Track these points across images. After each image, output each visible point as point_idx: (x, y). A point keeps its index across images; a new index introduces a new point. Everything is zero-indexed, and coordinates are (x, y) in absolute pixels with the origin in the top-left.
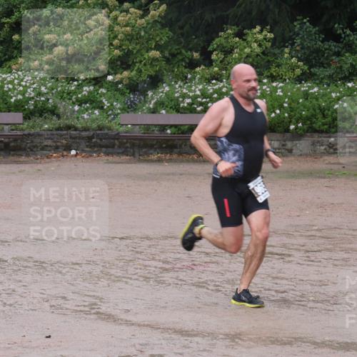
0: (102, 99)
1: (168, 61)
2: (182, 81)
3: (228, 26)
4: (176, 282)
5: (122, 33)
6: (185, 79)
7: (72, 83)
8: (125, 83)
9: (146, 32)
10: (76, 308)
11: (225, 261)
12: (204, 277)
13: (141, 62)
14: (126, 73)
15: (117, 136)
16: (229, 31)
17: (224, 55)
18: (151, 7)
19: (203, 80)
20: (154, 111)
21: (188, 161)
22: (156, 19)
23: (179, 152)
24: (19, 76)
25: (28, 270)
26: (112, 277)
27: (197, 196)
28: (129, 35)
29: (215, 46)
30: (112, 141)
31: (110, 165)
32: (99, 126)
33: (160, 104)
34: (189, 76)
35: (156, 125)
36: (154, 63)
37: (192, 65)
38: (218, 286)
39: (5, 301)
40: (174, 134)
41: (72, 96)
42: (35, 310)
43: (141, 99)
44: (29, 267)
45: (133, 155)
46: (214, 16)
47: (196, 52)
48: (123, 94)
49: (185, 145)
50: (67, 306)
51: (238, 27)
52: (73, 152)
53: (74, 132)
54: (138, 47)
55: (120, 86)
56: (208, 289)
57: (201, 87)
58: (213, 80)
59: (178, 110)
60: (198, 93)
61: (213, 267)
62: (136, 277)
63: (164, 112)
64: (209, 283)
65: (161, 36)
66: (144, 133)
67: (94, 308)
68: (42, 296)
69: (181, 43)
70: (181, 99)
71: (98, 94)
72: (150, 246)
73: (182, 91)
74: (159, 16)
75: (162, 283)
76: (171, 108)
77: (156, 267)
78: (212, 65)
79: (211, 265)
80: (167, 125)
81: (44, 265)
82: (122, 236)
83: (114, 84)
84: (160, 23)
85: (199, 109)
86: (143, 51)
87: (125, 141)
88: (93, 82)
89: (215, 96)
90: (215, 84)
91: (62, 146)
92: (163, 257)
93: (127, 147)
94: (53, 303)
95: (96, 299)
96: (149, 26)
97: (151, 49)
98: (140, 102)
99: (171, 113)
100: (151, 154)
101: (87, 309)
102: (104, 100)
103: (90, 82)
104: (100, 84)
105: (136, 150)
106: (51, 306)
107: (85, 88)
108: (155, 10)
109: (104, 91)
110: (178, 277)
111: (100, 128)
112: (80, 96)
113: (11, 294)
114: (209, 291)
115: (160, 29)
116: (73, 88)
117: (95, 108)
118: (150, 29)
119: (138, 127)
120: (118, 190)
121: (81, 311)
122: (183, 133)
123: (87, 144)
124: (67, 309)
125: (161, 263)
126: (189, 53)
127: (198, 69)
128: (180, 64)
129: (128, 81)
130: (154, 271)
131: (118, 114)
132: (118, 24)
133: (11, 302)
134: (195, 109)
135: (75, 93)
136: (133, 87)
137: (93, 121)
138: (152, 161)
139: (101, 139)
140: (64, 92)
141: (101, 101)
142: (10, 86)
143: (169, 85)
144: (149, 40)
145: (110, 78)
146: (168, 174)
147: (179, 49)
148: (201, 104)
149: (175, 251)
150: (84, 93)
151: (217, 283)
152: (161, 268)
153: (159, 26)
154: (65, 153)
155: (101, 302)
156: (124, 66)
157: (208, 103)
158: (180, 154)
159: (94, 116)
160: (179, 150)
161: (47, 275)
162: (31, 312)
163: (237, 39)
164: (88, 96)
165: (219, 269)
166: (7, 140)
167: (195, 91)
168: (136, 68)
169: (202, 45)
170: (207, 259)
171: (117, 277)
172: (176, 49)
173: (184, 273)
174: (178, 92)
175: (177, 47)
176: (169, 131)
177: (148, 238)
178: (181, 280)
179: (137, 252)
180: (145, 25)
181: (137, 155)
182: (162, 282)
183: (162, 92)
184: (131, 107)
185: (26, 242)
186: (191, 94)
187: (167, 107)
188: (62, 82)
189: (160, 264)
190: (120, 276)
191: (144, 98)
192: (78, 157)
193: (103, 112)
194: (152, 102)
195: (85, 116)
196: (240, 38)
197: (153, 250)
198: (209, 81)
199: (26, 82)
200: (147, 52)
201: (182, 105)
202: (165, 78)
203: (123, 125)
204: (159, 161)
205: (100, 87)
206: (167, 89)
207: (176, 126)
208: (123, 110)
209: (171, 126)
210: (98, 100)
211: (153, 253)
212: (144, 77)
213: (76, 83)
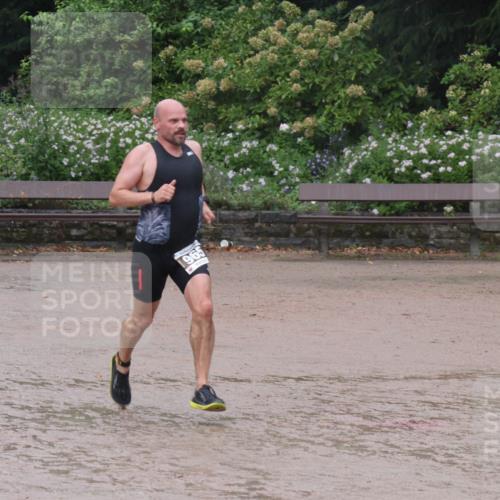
0: (270, 160)
1: (376, 100)
2: (399, 131)
3: (475, 45)
4: (385, 448)
5: (306, 57)
6: (402, 129)
7: (225, 136)
8: (307, 135)
9: (341, 56)
10: (227, 489)
11: (463, 416)
12: (429, 442)
13: (333, 102)
14: (309, 121)
15: (294, 219)
16: (477, 53)
17: (467, 90)
18: (352, 15)
19: (433, 129)
20: (353, 179)
21: (405, 258)
22: (358, 34)
23: (392, 243)
24: (142, 124)
25: (152, 427)
26: (284, 441)
27: (419, 313)
28: (316, 61)
29: (452, 77)
30: (285, 226)
31: (282, 263)
32: (265, 203)
33: (363, 169)
34: (410, 124)
35: (355, 202)
36: (354, 105)
37: (415, 106)
38: (453, 456)
39: (115, 476)
40: (384, 215)
41: (224, 156)
42: (162, 491)
43: (332, 161)
44: (154, 423)
45: (318, 248)
46: (452, 30)
47: (421, 86)
48: (305, 153)
49: (401, 233)
50: (214, 485)
51: (489, 46)
52: (224, 243)
53: (226, 213)
54: (329, 79)
55: (299, 140)
56: (436, 461)
57: (427, 142)
58: (447, 130)
59: (391, 177)
60: (424, 151)
61: (444, 427)
62: (321, 440)
63: (368, 180)
64: (437, 450)
65: (366, 61)
66: (338, 214)
67: (255, 489)
68: (172, 468)
69: (398, 72)
70: (396, 161)
71: (265, 152)
72: (343, 392)
73: (398, 148)
74: (362, 30)
75: (362, 451)
76: (380, 174)
77: (352, 425)
78: (447, 107)
79: (440, 423)
80: (373, 202)
81: (177, 420)
82: (300, 375)
83: (291, 137)
84: (364, 40)
85: (425, 176)
86: (337, 86)
87: (306, 225)
88: (258, 134)
89: (452, 155)
90: (451, 137)
91: (208, 234)
92: (364, 409)
93: (309, 236)
94: (190, 479)
95: (258, 474)
96: (347, 46)
97: (351, 82)
98: (331, 165)
99: (380, 182)
100: (348, 247)
101: (243, 490)
102: (274, 162)
103: (253, 134)
104: (268, 137)
105: (323, 240)
106: (188, 485)
107: (244, 144)
108: (356, 21)
109: (275, 148)
110: (387, 441)
111: (267, 206)
112: (236, 155)
113: (124, 465)
114: (438, 465)
115: (365, 50)
116: (226, 143)
117: (259, 174)
118: (349, 50)
119: (326, 204)
120: (294, 303)
121: (233, 493)
122: (397, 214)
123: (247, 230)
124: (211, 489)
125: (361, 419)
126: (410, 87)
127: (423, 114)
128: (396, 104)
129: (312, 132)
130: (350, 432)
131: (297, 183)
132: (299, 43)
133: (124, 477)
134: (419, 175)
135: (228, 150)
136: (320, 142)
137: (257, 194)
138: (349, 258)
139: (268, 224)
140: (211, 150)
141: (270, 165)
142: (129, 141)
143: (378, 139)
144: (346, 68)
145: (284, 127)
146: (374, 279)
147: (394, 81)
148: (428, 168)
149: (383, 400)
150: (244, 150)
151: (450, 452)
152: (360, 426)
153: (363, 46)
154: (211, 245)
155: (266, 479)
156: (307, 109)
157: (439, 166)
158: (392, 247)
159: (257, 187)
160: (391, 240)
161: (182, 436)
162: (155, 493)
163: (489, 66)
164: (250, 156)
165: (454, 429)
166: (121, 225)
167: (418, 148)
168: (325, 112)
169: (431, 75)
170: (435, 413)
171: (290, 440)
172: (389, 82)
173: (397, 435)
174: (391, 149)
175: (392, 79)
176: (375, 211)
177: (339, 379)
178: (392, 446)
179: (323, 401)
180: (340, 45)
181: (324, 247)
182: (362, 449)
183: (366, 150)
184: (316, 174)
185: (149, 383)
186: (412, 153)
187: (373, 172)
188: (210, 134)
189: (360, 421)
190: (295, 439)
191: (338, 158)
192: (232, 251)
193: (272, 181)
194: (351, 166)
195: (245, 187)
196: (493, 65)
197: (348, 399)
198: (441, 132)
199: (153, 134)
200: (344, 86)
201: (397, 169)
202: (371, 127)
203: (303, 201)
204: (360, 257)
205: (269, 142)
206: (374, 144)
207: (387, 203)
208: (305, 178)
209: (379, 203)
210: (265, 162)
211: (348, 402)
212: (338, 126)
213: (230, 135)
